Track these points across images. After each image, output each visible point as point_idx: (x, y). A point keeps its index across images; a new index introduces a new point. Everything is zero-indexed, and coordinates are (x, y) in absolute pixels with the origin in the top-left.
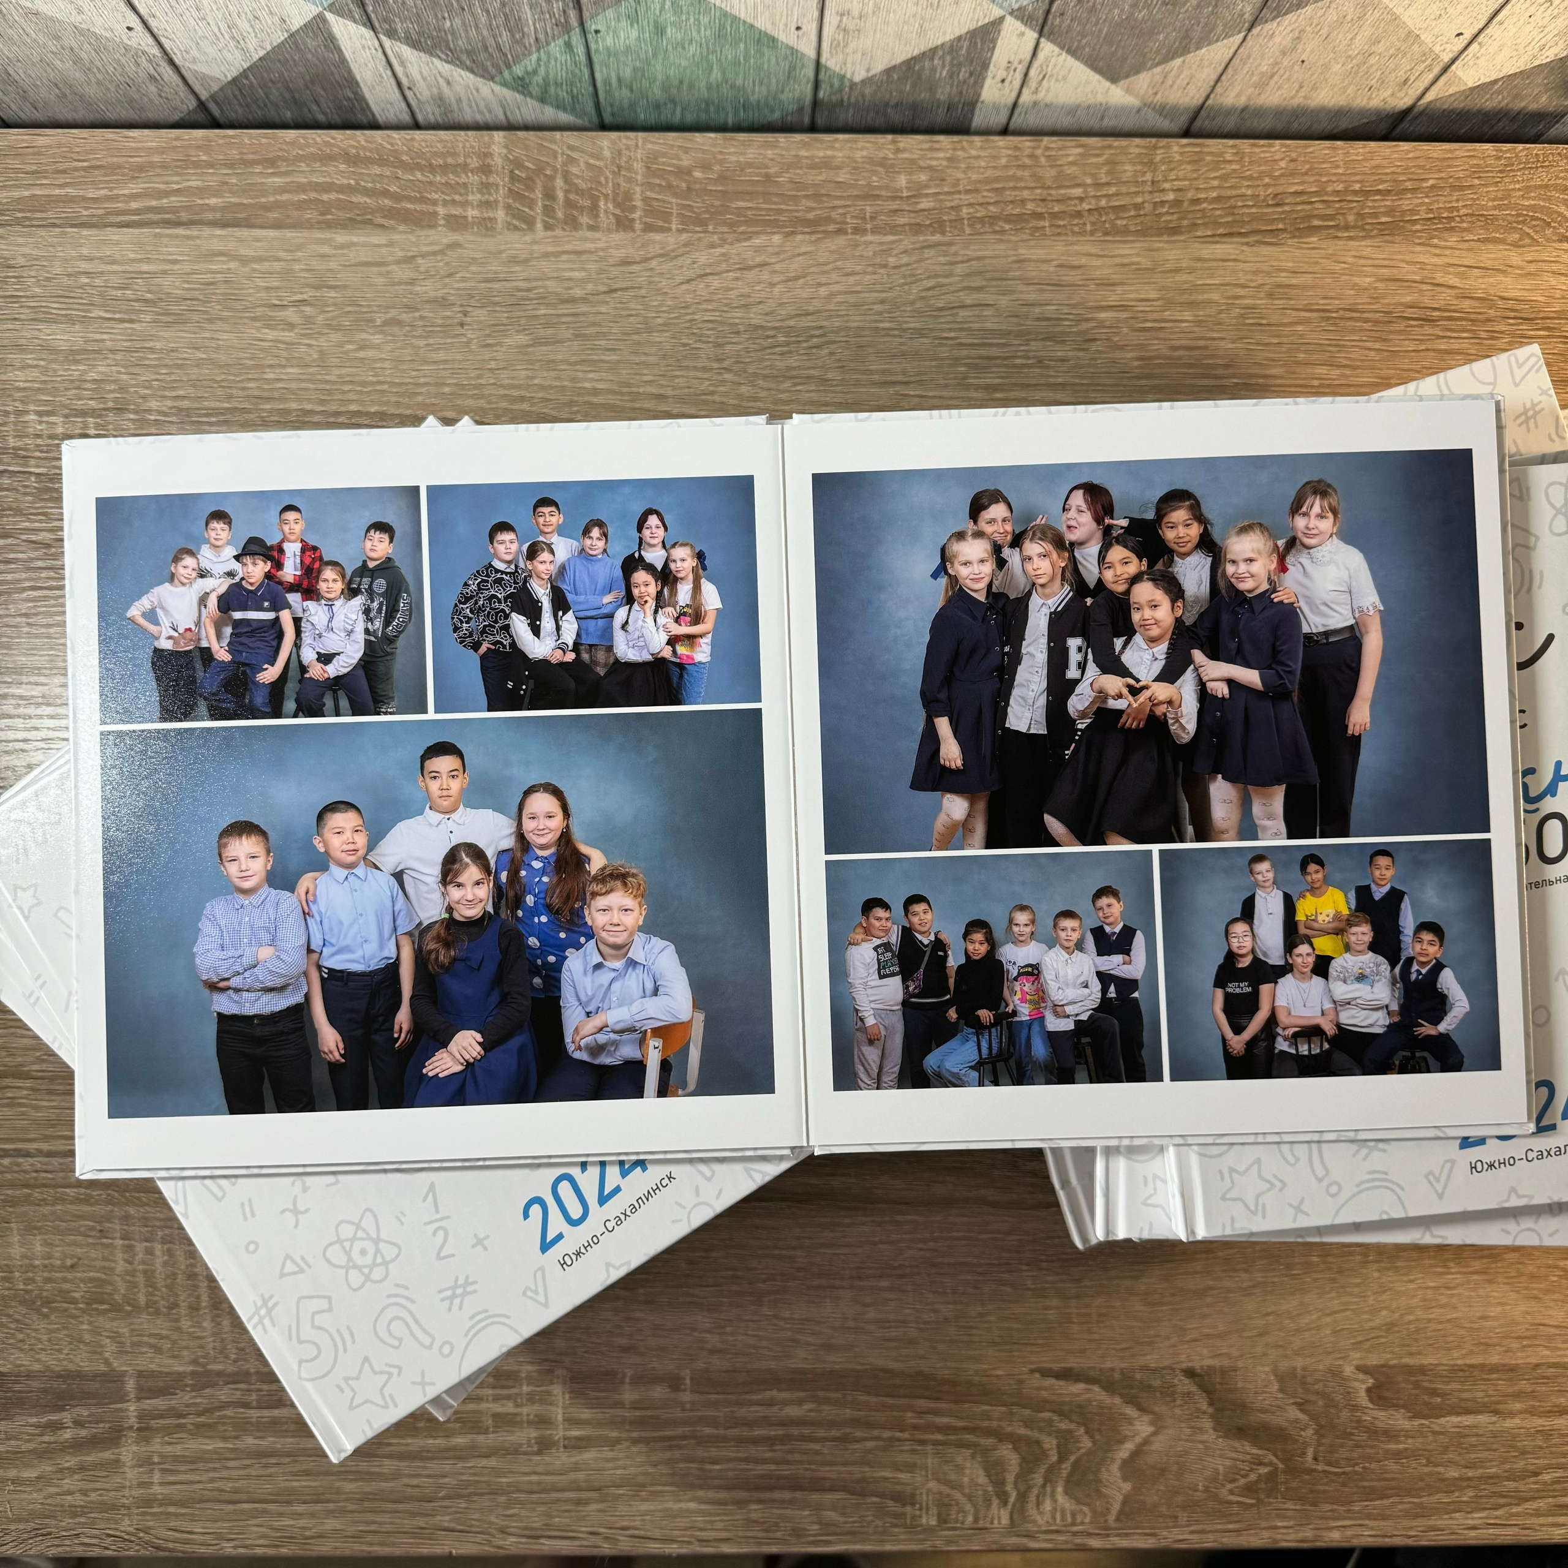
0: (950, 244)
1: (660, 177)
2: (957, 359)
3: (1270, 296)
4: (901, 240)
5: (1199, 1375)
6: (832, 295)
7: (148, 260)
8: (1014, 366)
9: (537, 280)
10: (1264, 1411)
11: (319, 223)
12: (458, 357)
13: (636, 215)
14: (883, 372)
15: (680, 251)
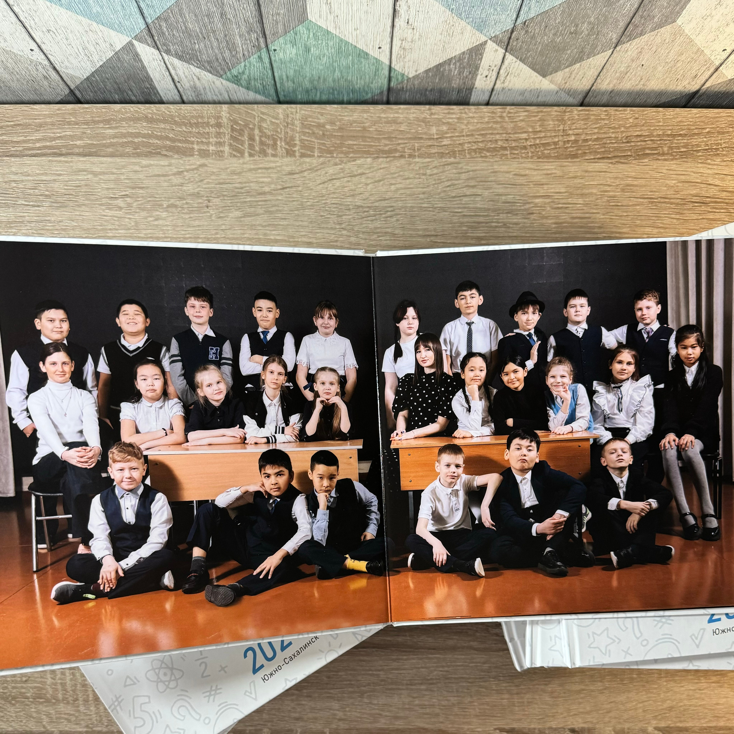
0: (458, 163)
1: (309, 129)
2: (462, 223)
3: (623, 190)
4: (433, 161)
5: (577, 732)
6: (398, 190)
7: (46, 174)
8: (491, 227)
9: (245, 183)
11: (133, 154)
12: (206, 223)
13: (296, 149)
14: (425, 230)
15: (319, 167)
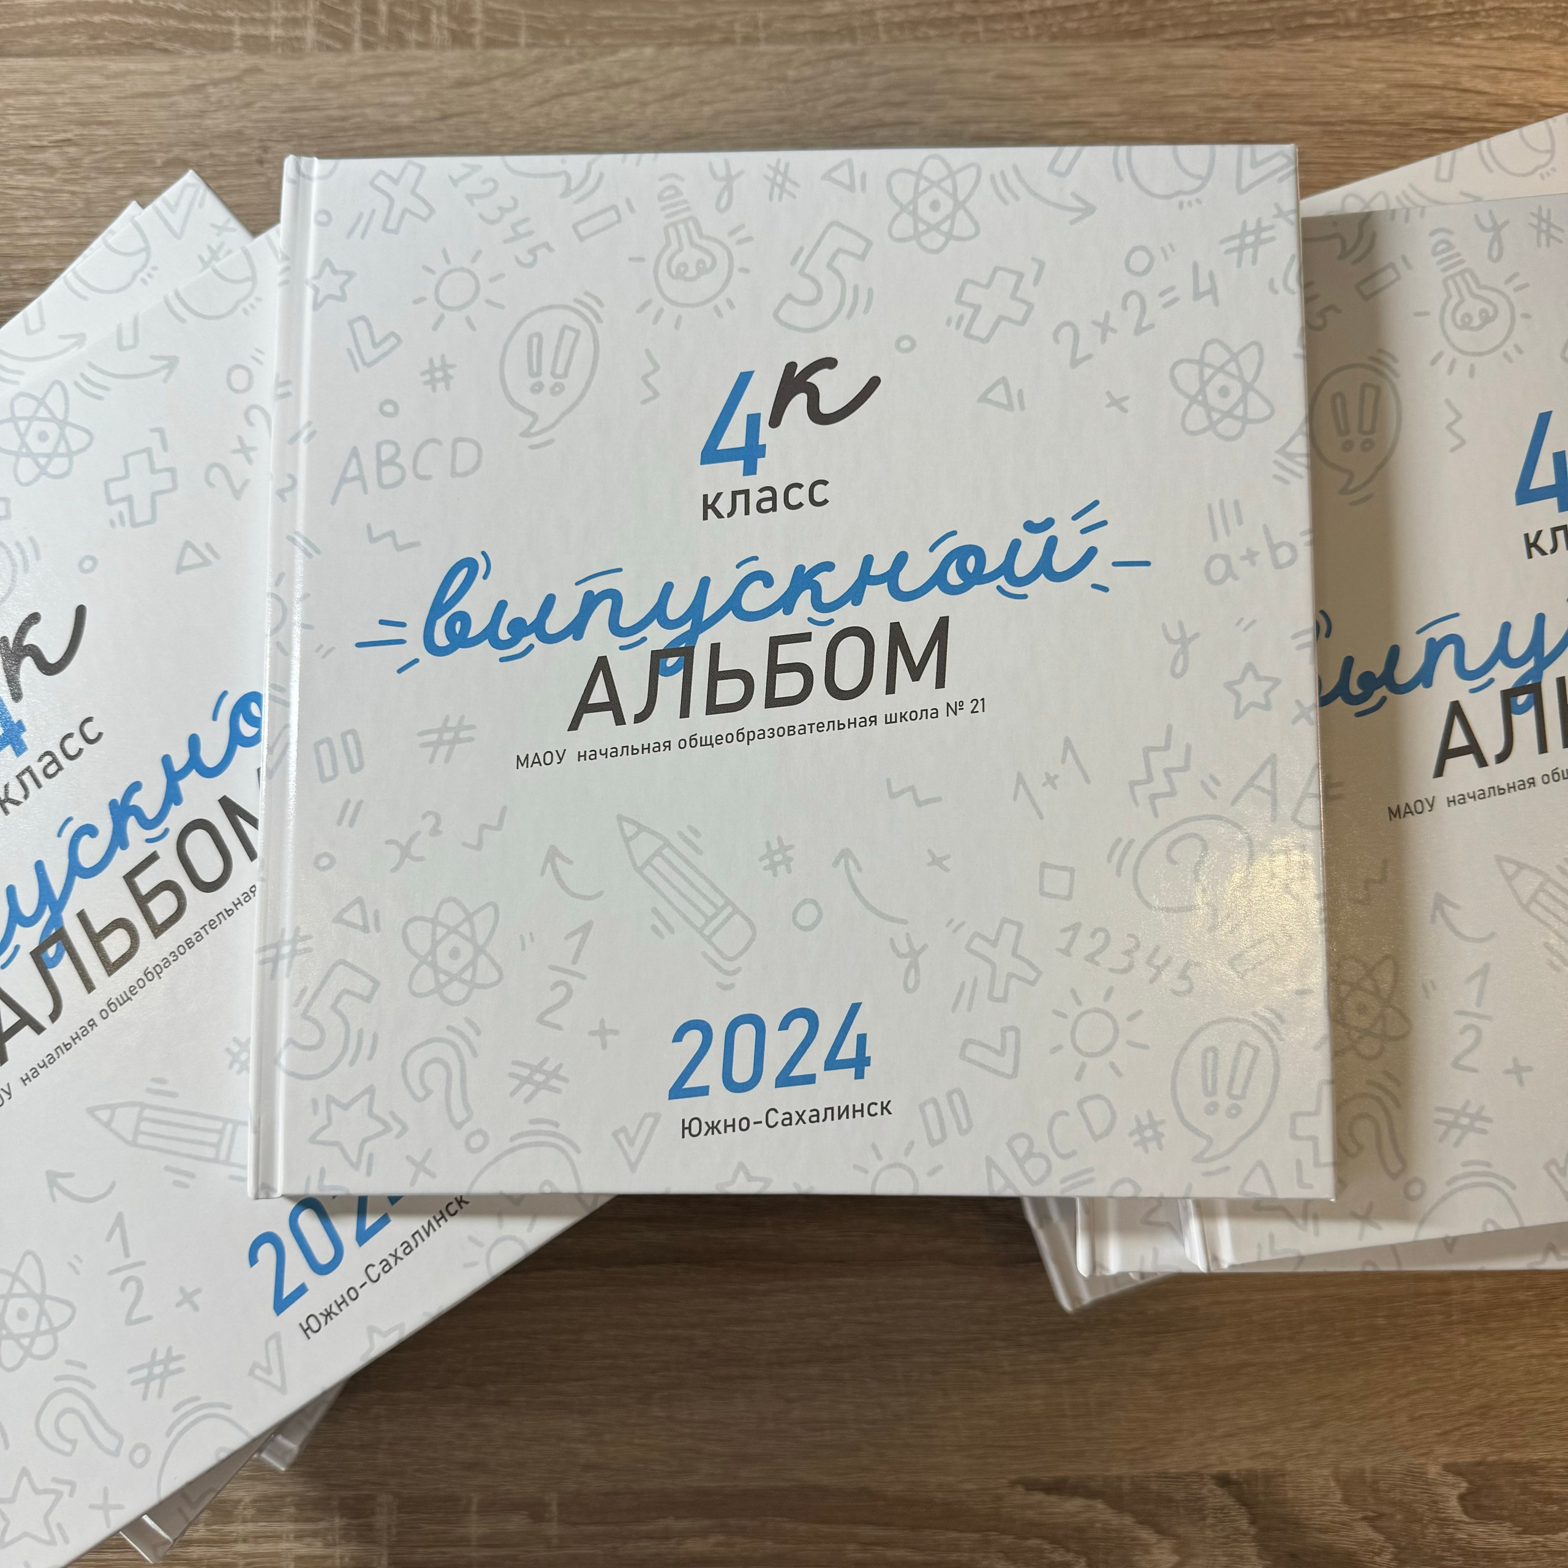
0: (861, 53)
4: (801, 50)
5: (1237, 1483)
9: (354, 107)
10: (1324, 1531)
11: (88, 48)
13: (476, 29)
15: (530, 69)
